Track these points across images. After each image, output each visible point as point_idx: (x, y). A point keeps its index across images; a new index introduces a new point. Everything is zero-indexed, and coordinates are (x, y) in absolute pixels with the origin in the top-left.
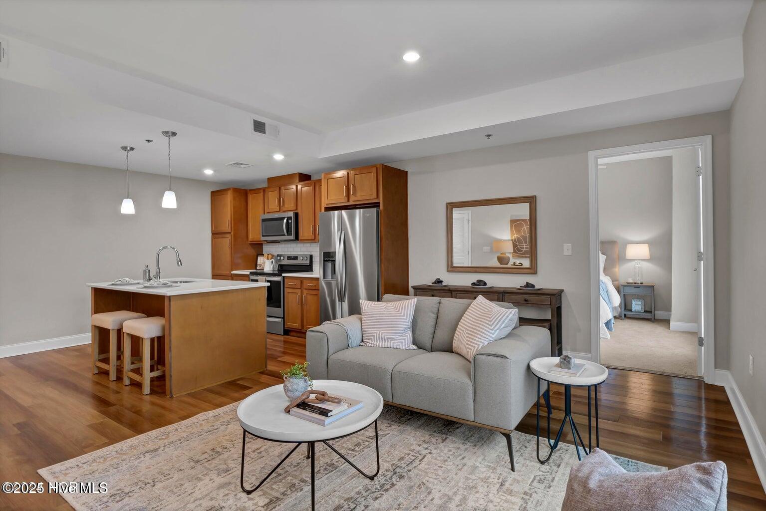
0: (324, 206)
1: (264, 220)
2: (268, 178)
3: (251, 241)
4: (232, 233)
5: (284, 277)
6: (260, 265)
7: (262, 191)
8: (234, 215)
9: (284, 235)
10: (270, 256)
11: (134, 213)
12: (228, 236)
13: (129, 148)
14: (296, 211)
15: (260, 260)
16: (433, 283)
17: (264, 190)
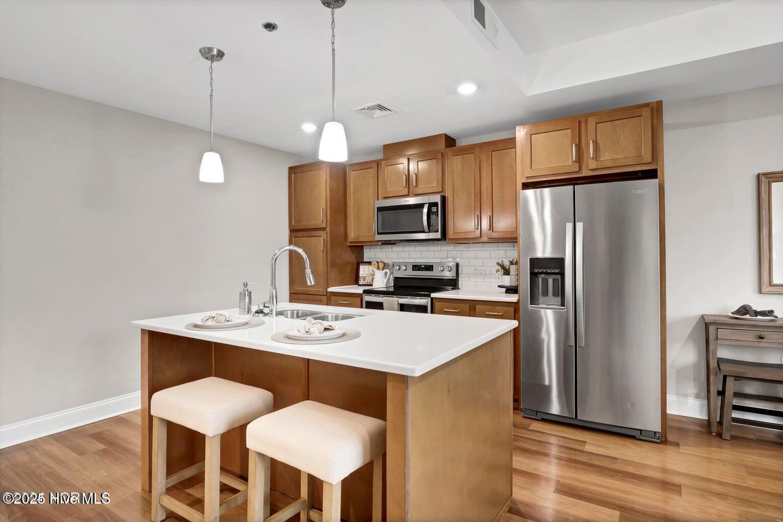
0: (521, 180)
1: (380, 209)
2: (384, 145)
3: (351, 242)
4: (328, 229)
5: (432, 299)
6: (364, 278)
7: (375, 166)
8: (331, 201)
9: (423, 232)
10: (381, 265)
11: (223, 181)
12: (321, 233)
13: (215, 52)
14: (442, 194)
15: (364, 270)
16: (732, 313)
17: (378, 163)
